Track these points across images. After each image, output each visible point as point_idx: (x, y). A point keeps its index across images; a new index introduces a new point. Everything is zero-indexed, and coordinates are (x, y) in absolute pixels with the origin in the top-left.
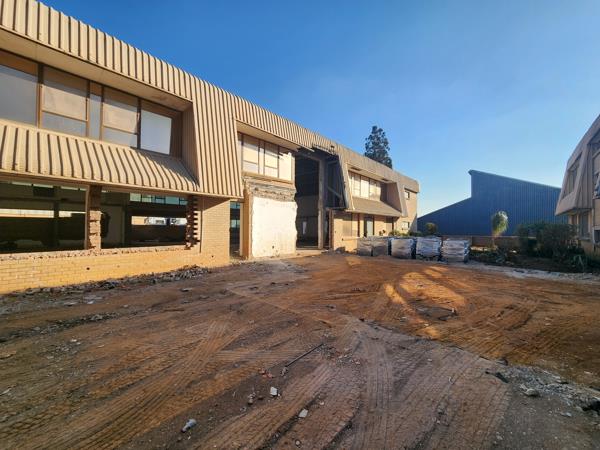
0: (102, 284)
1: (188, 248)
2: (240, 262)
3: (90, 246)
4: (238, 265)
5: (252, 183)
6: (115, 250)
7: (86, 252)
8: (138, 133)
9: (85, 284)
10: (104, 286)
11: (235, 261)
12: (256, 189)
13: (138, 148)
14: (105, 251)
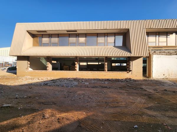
0: (108, 79)
1: (128, 73)
2: (147, 79)
3: (105, 71)
4: (146, 80)
5: (152, 50)
6: (110, 72)
7: (105, 72)
8: (115, 42)
9: (105, 79)
10: (108, 80)
11: (145, 78)
12: (155, 52)
13: (115, 46)
14: (108, 72)
